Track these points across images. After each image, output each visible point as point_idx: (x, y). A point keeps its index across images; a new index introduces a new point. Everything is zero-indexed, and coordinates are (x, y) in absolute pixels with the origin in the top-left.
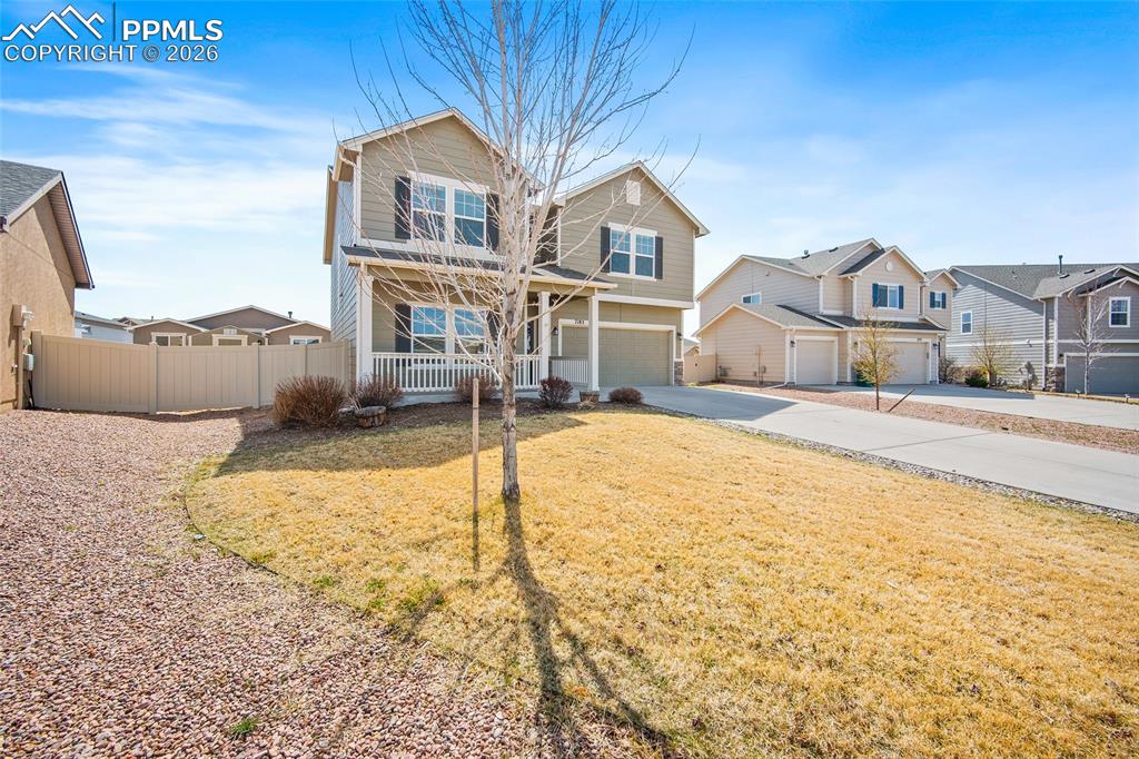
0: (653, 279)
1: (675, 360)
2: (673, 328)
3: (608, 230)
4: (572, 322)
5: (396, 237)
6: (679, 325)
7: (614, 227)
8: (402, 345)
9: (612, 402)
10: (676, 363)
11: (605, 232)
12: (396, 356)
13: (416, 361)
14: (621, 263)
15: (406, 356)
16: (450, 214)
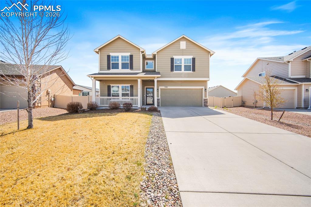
0: (191, 72)
1: (204, 98)
2: (203, 87)
3: (173, 58)
4: (163, 87)
5: (108, 69)
6: (206, 86)
7: (175, 57)
8: (109, 95)
9: (149, 110)
10: (204, 99)
11: (172, 59)
12: (107, 97)
13: (112, 99)
14: (179, 68)
15: (109, 97)
16: (120, 62)
